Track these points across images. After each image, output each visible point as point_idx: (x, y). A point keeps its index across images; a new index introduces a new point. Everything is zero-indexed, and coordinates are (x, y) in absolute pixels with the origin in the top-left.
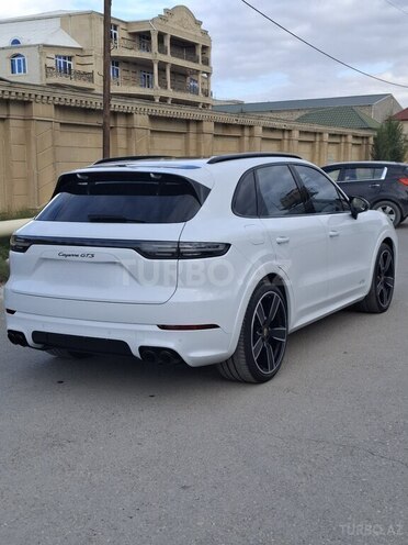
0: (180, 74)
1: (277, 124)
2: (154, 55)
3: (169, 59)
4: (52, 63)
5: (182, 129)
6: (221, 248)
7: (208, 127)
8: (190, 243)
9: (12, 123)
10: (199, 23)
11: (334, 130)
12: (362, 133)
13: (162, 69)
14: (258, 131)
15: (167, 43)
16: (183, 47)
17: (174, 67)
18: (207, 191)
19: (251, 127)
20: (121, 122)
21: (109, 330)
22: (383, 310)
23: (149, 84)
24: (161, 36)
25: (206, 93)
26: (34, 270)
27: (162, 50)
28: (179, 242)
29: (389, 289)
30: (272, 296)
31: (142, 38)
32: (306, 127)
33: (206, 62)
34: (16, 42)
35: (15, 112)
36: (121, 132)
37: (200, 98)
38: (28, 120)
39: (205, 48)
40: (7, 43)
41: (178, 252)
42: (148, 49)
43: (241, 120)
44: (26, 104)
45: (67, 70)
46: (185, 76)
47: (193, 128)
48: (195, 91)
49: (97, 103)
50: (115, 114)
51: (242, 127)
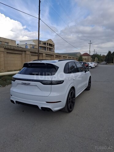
0: (50, 49)
1: (65, 56)
2: (46, 46)
3: (49, 47)
4: (31, 47)
5: (50, 56)
6: (62, 82)
7: (55, 56)
8: (54, 81)
9: (23, 54)
10: (53, 42)
11: (73, 57)
12: (77, 58)
13: (48, 48)
14: (62, 57)
15: (48, 44)
16: (51, 45)
17: (49, 48)
18: (58, 68)
19: (61, 56)
20: (41, 55)
21: (34, 102)
22: (89, 90)
23: (46, 50)
24: (47, 43)
25: (54, 52)
26: (16, 86)
27: (48, 45)
28: (52, 81)
29: (90, 85)
30: (72, 92)
31: (45, 43)
32: (69, 56)
33: (54, 47)
34: (26, 44)
35: (23, 53)
36: (41, 56)
37: (53, 52)
38: (26, 54)
39: (54, 45)
40: (25, 44)
41: (51, 83)
42: (46, 45)
43: (60, 55)
44: (25, 51)
45: (34, 48)
46: (51, 49)
47: (52, 56)
48: (52, 51)
49: (37, 52)
50: (40, 54)
51: (60, 56)
